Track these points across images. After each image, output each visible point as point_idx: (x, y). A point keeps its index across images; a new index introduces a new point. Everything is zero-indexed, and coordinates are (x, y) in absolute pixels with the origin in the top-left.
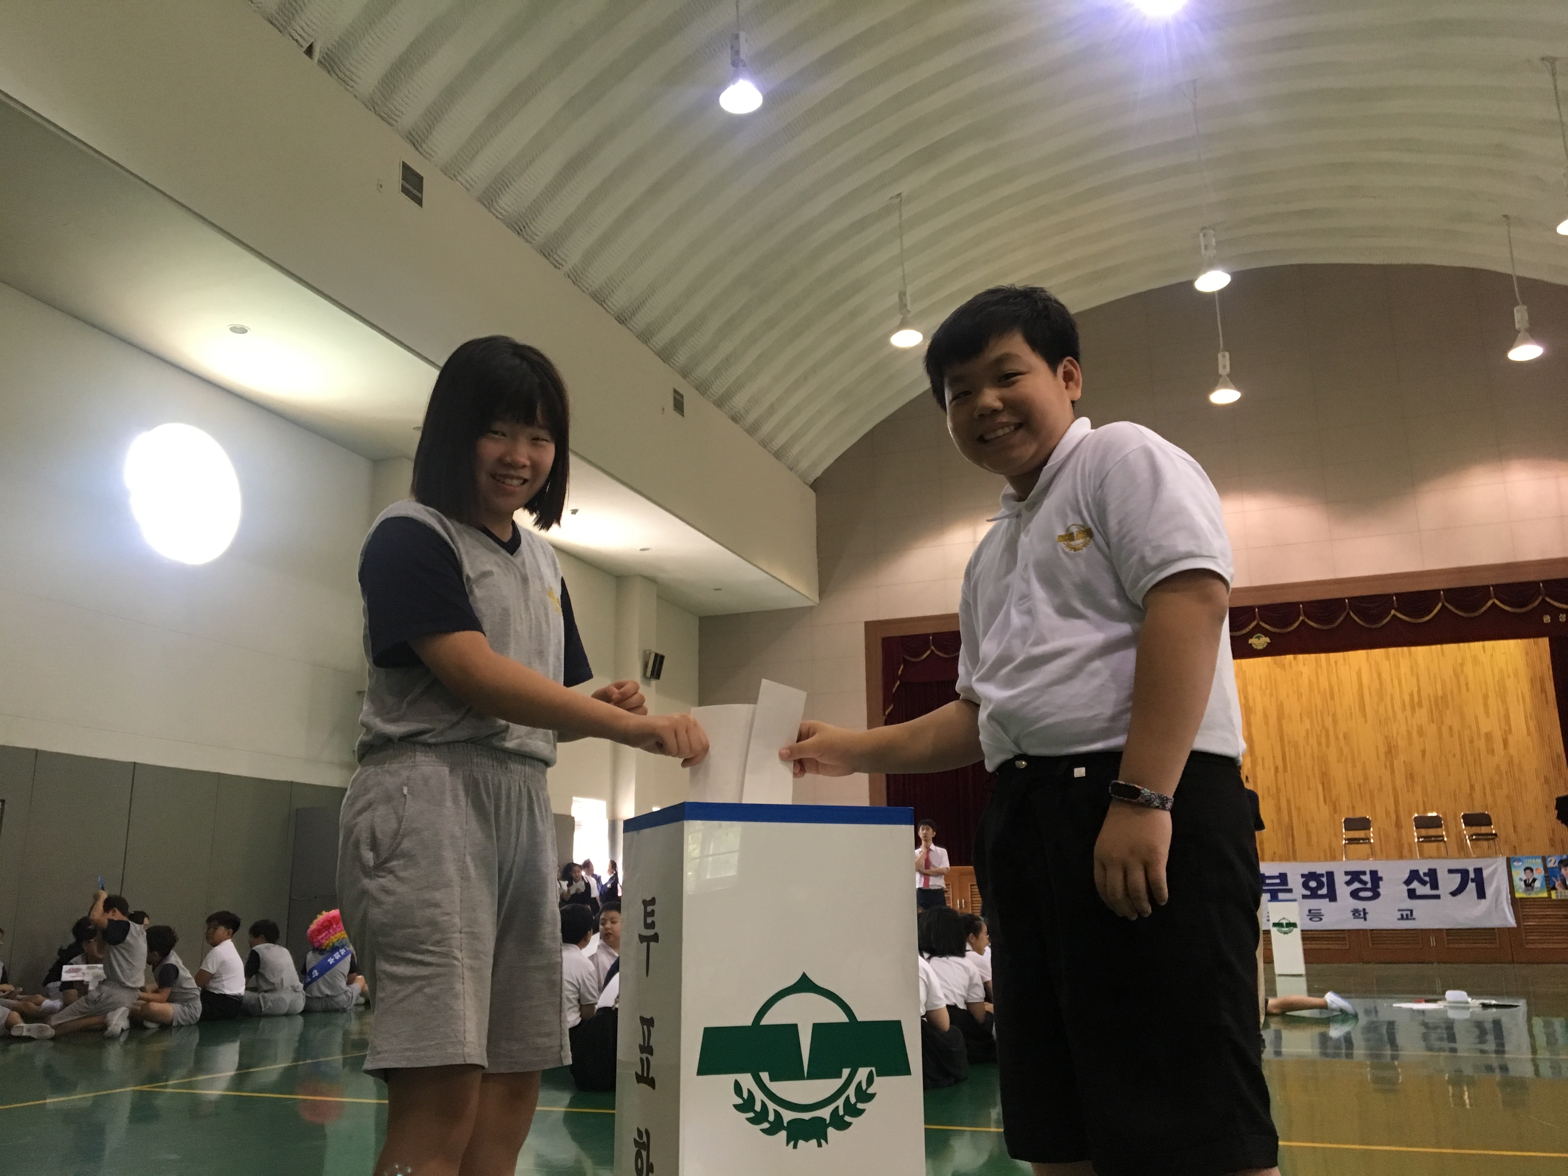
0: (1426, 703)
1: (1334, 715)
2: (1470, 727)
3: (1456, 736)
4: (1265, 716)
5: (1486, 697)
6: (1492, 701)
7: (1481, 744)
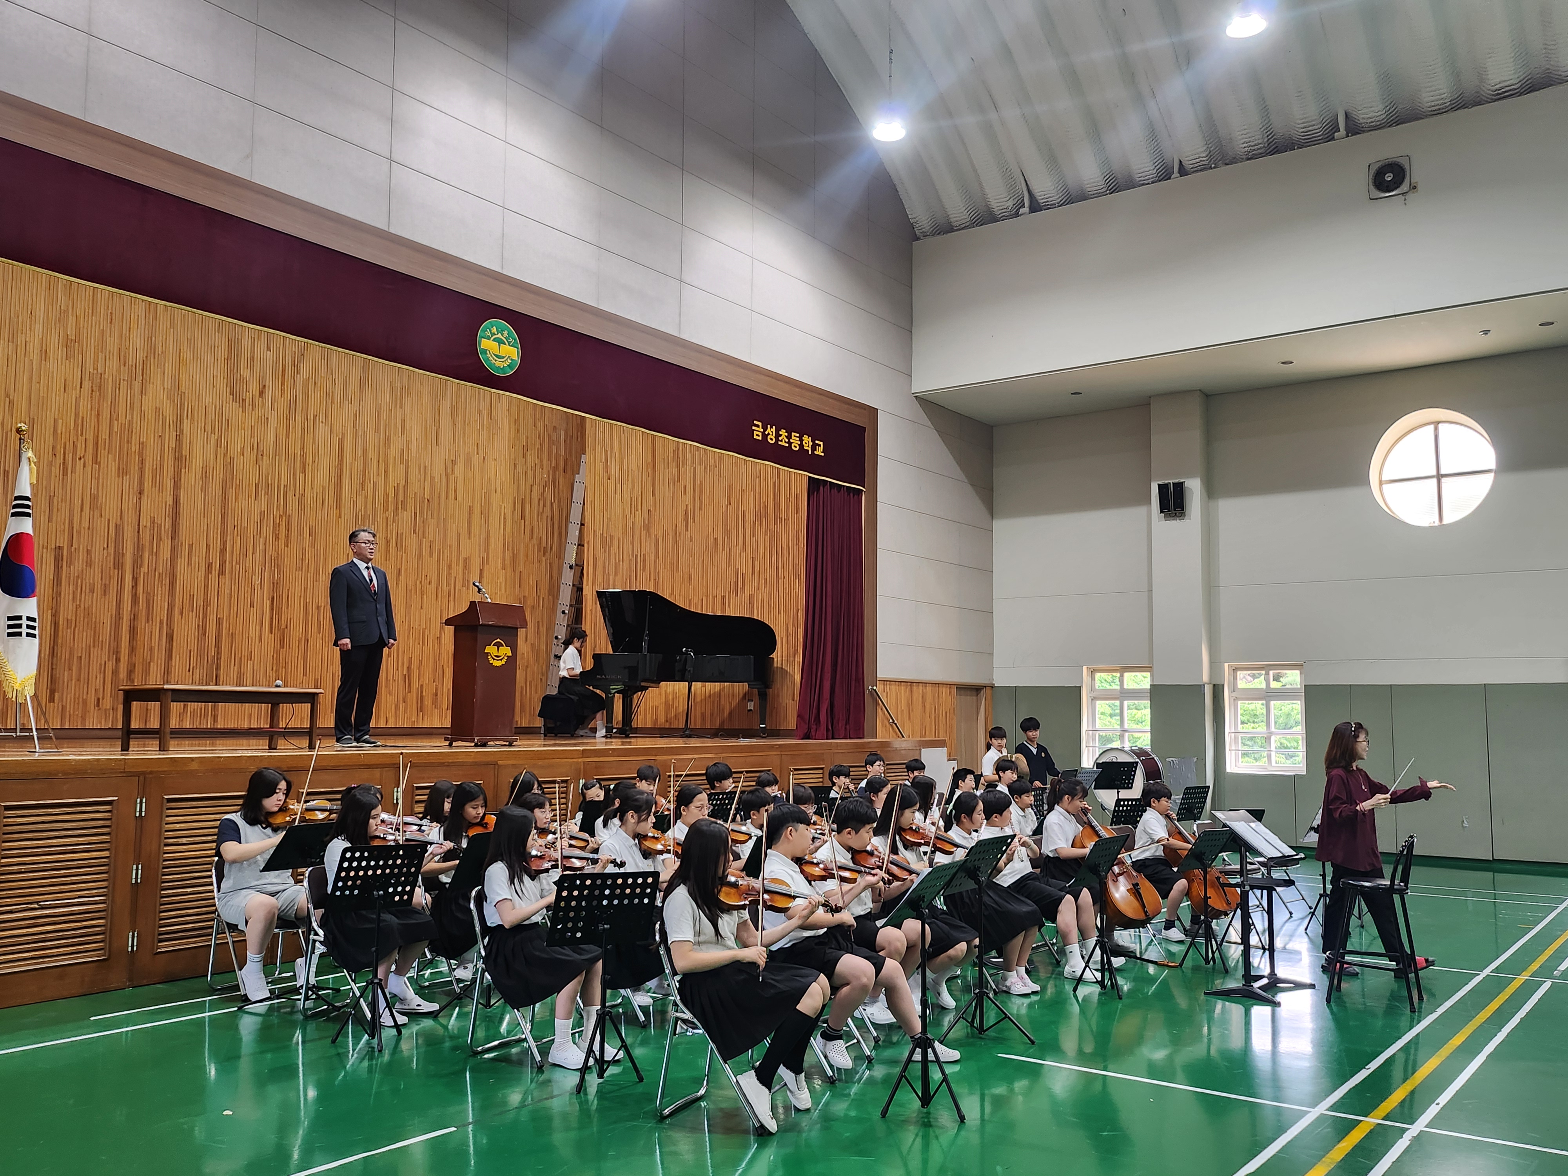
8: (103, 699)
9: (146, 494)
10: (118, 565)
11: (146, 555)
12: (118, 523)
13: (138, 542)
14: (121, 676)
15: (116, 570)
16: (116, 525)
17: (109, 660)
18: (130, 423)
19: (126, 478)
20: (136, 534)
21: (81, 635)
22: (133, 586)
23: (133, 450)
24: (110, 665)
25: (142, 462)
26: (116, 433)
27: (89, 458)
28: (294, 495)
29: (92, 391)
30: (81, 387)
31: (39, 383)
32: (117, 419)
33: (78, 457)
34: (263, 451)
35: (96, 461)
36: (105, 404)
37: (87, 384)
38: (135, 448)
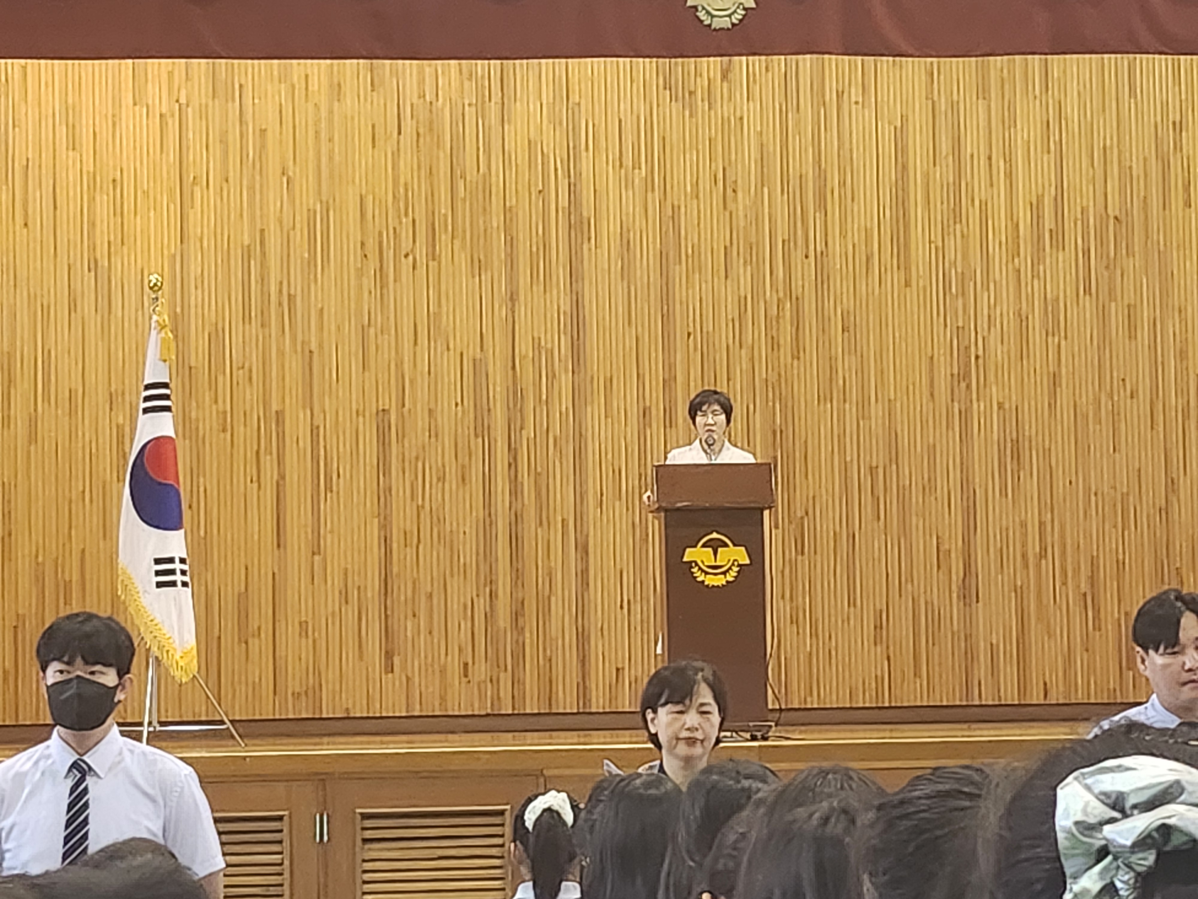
0: (1073, 231)
1: (822, 257)
3: (1144, 334)
8: (474, 663)
9: (522, 298)
10: (483, 429)
12: (478, 356)
13: (515, 384)
14: (502, 624)
15: (480, 440)
16: (474, 360)
17: (478, 596)
18: (487, 177)
19: (486, 277)
20: (510, 372)
21: (428, 558)
22: (510, 465)
23: (495, 225)
24: (481, 605)
25: (511, 242)
26: (464, 200)
27: (421, 251)
28: (807, 257)
29: (418, 134)
30: (399, 133)
31: (330, 140)
32: (463, 176)
33: (403, 253)
34: (736, 182)
35: (433, 256)
36: (442, 155)
37: (408, 125)
38: (497, 220)
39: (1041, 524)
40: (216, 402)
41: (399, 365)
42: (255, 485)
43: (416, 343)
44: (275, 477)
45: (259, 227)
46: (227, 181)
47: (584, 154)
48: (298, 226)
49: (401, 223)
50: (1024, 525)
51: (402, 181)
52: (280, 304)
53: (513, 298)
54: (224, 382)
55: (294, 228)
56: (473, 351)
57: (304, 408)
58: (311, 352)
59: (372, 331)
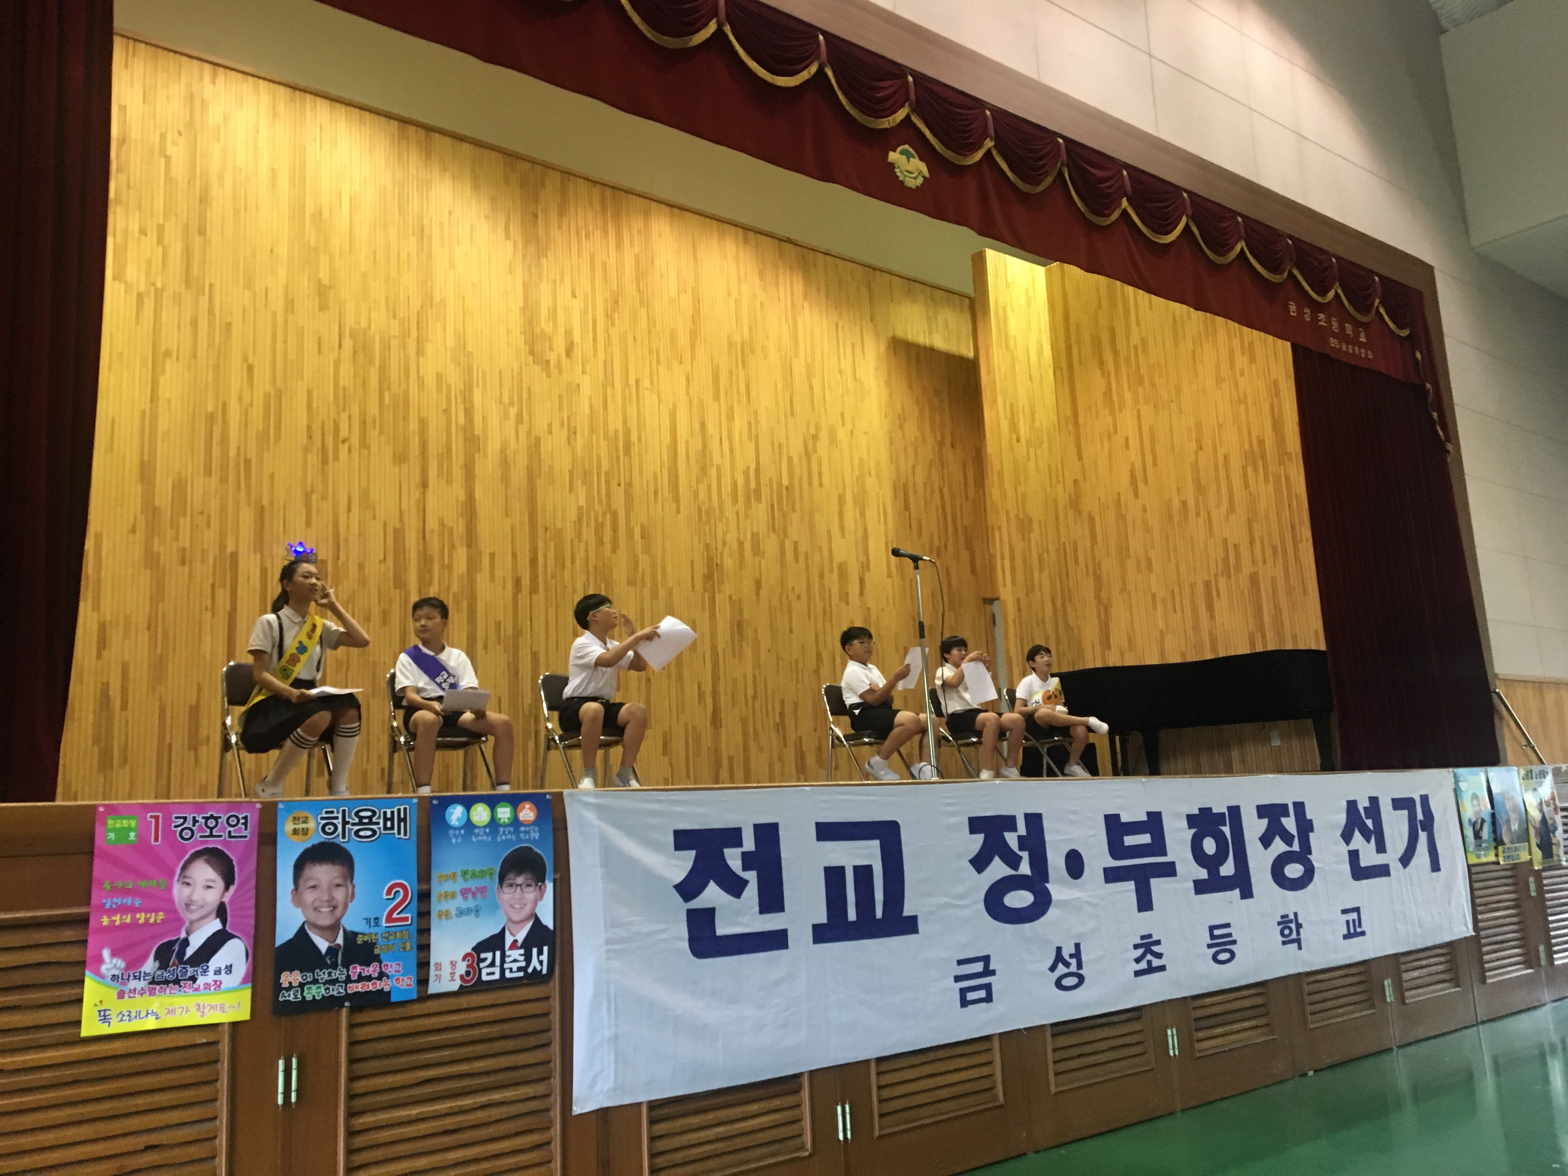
0: (765, 492)
1: (629, 485)
2: (820, 548)
3: (802, 563)
4: (505, 462)
5: (841, 499)
6: (850, 510)
7: (832, 580)
9: (431, 487)
10: (400, 583)
11: (436, 567)
12: (398, 525)
13: (424, 551)
16: (395, 529)
18: (406, 393)
19: (405, 467)
23: (411, 429)
25: (424, 445)
26: (389, 407)
27: (355, 440)
28: (619, 485)
29: (355, 352)
30: (340, 346)
31: (285, 342)
32: (389, 389)
33: (340, 440)
34: (575, 427)
35: (364, 445)
36: (372, 370)
37: (348, 343)
38: (414, 426)
39: (755, 677)
40: (177, 538)
41: (336, 526)
42: (209, 614)
43: (349, 510)
44: (228, 608)
45: (221, 399)
46: (195, 357)
47: (476, 390)
48: (255, 403)
49: (339, 414)
50: (745, 676)
51: (341, 384)
52: (238, 465)
53: (424, 485)
54: (185, 523)
55: (251, 405)
56: (394, 523)
57: (255, 552)
58: (262, 508)
59: (314, 497)
